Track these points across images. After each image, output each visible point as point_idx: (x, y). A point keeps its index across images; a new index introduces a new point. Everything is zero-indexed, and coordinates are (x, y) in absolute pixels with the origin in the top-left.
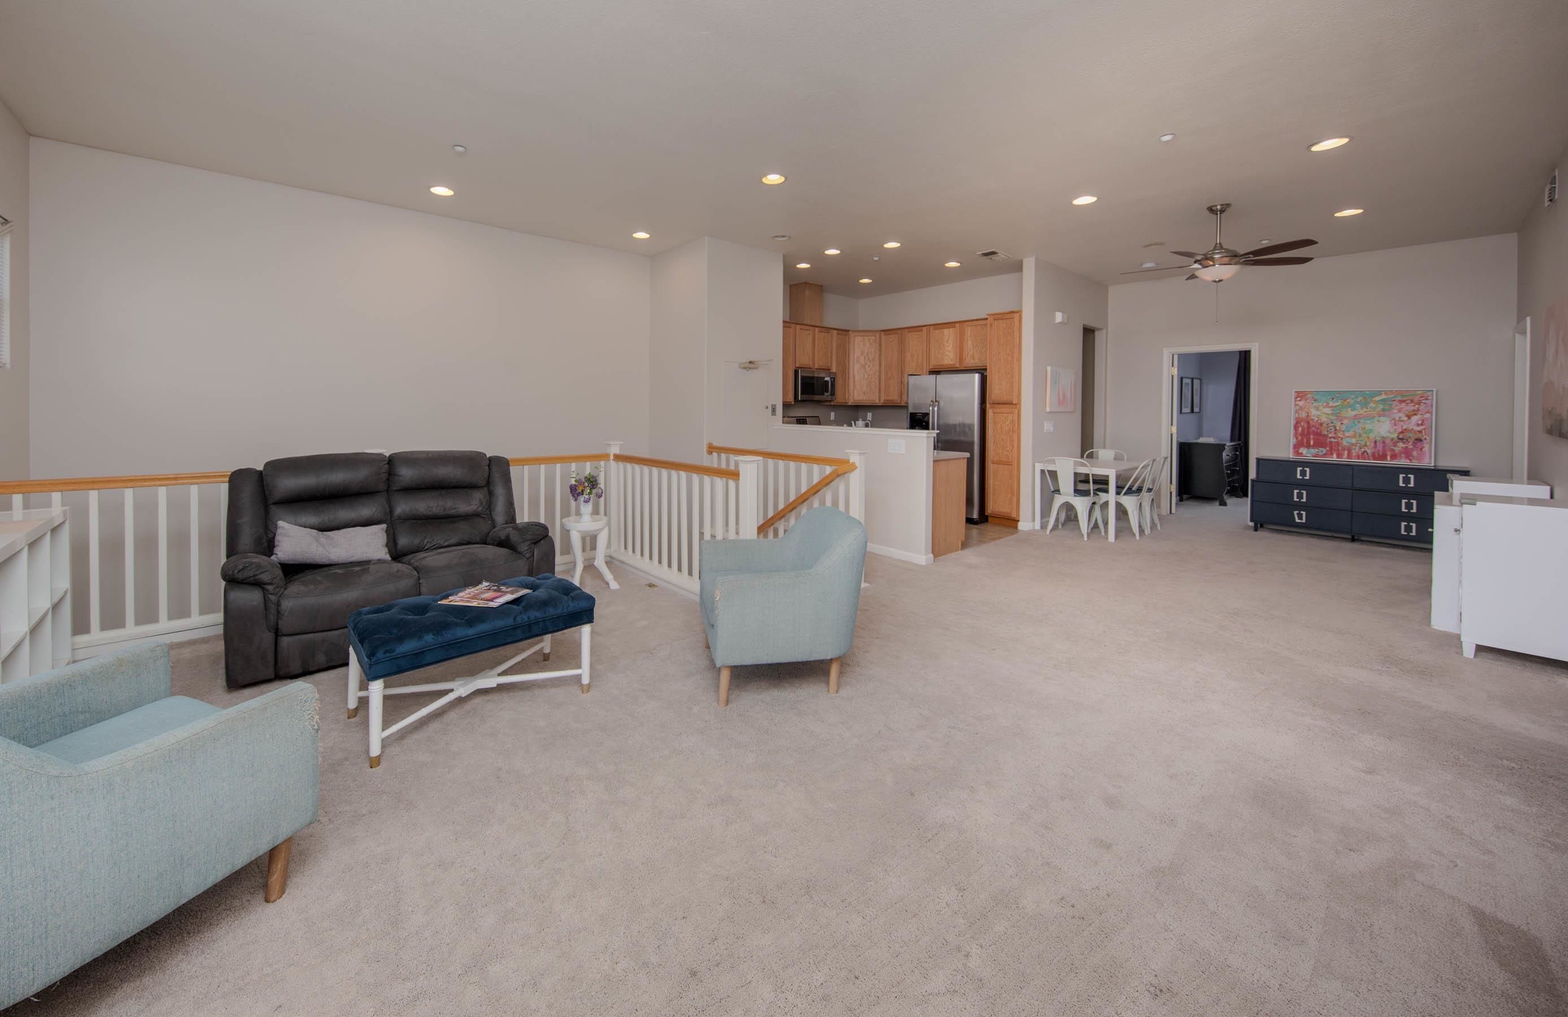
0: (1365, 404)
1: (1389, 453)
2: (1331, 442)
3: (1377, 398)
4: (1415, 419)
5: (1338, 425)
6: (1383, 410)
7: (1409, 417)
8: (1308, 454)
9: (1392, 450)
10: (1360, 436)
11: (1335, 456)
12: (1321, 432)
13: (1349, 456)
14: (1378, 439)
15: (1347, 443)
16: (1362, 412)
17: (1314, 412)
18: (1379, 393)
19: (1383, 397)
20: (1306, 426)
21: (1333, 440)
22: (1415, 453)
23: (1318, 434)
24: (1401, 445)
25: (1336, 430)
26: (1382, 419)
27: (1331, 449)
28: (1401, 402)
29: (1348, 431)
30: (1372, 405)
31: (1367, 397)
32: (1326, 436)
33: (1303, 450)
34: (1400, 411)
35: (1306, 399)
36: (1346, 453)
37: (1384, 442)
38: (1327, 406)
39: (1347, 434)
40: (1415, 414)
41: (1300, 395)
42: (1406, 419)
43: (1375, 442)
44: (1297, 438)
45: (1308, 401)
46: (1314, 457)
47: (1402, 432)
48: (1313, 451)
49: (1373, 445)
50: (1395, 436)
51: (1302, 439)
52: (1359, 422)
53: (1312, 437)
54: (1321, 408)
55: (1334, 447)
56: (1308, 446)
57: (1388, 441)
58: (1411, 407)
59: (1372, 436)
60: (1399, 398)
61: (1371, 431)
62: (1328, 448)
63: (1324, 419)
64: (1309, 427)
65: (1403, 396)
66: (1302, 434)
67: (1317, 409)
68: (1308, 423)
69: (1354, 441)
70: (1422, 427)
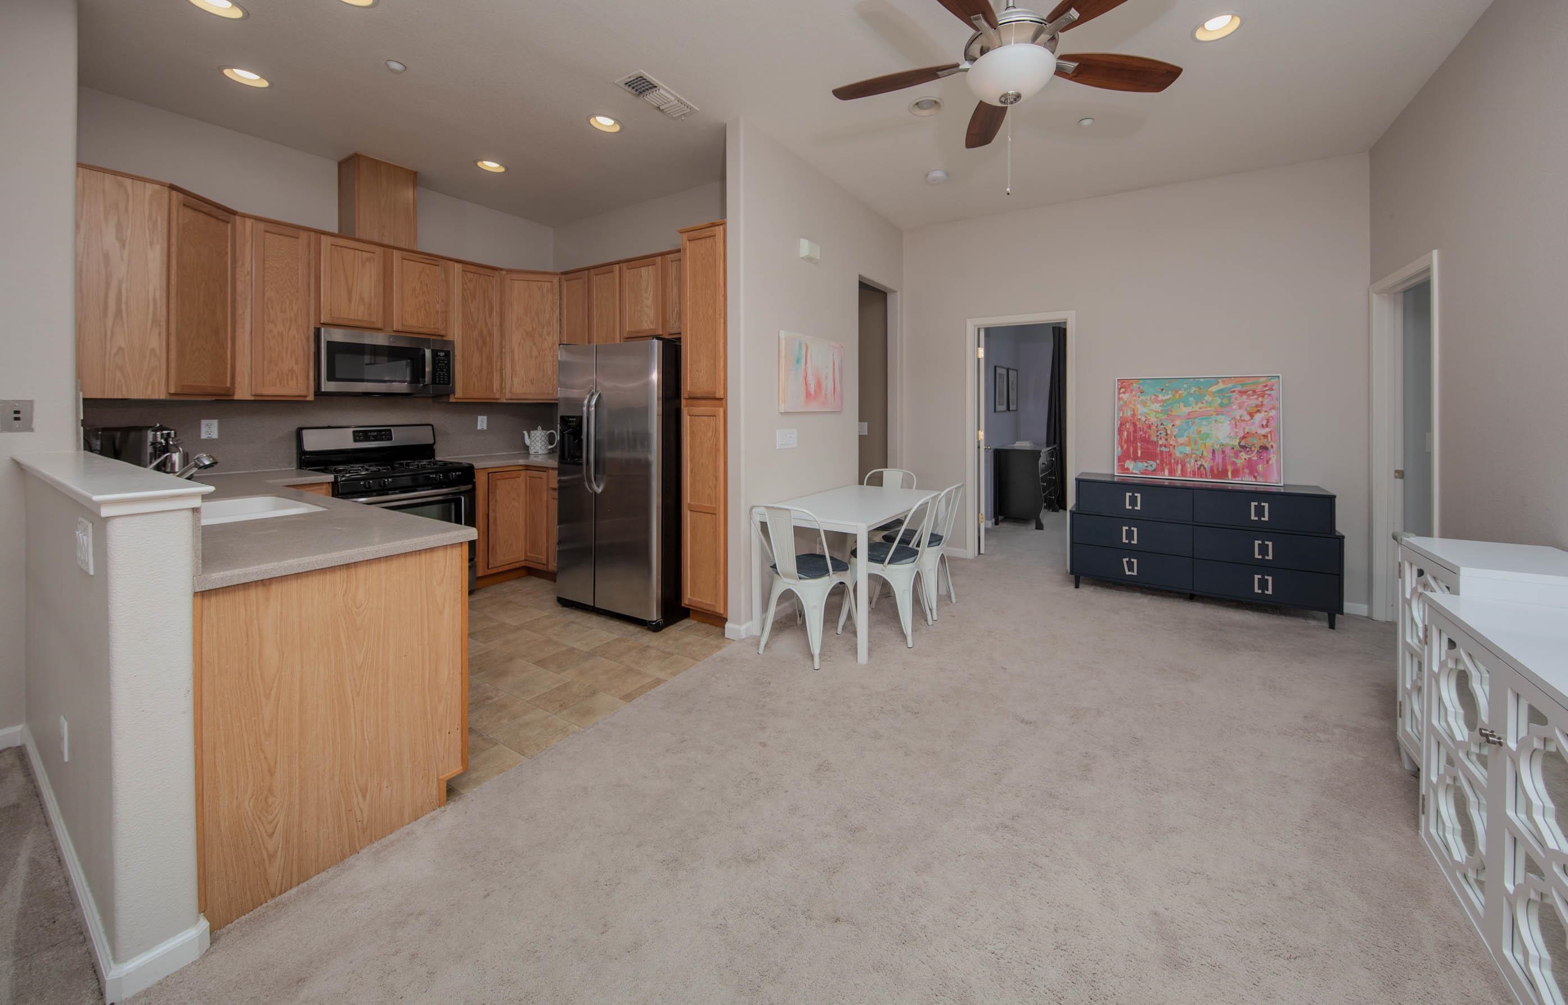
0: (1199, 398)
1: (1230, 468)
2: (1161, 452)
3: (1214, 389)
4: (1258, 417)
5: (1169, 426)
6: (1221, 405)
7: (1251, 415)
8: (1136, 469)
9: (1234, 463)
10: (1196, 443)
11: (1166, 472)
12: (1149, 438)
13: (1184, 472)
14: (1216, 447)
15: (1181, 453)
16: (1196, 408)
17: (1141, 409)
18: (1216, 380)
19: (1221, 386)
20: (1132, 429)
21: (1163, 449)
22: (1260, 468)
23: (1146, 441)
24: (1243, 455)
25: (1167, 435)
26: (1219, 418)
27: (1162, 461)
28: (1242, 393)
29: (1182, 436)
30: (1208, 398)
31: (1201, 385)
32: (1155, 443)
33: (1129, 464)
34: (1240, 407)
35: (1132, 391)
36: (1180, 467)
37: (1223, 452)
38: (1156, 400)
39: (1180, 440)
40: (1259, 411)
41: (1124, 385)
42: (1247, 417)
43: (1214, 451)
44: (1122, 447)
45: (1134, 393)
46: (1142, 474)
47: (1244, 437)
48: (1142, 465)
49: (1210, 456)
50: (1236, 442)
51: (1128, 449)
52: (1194, 423)
53: (1139, 444)
54: (1149, 403)
55: (1165, 459)
56: (1135, 459)
57: (1228, 451)
58: (1253, 401)
59: (1209, 443)
60: (1239, 388)
61: (1208, 435)
62: (1158, 462)
63: (1153, 419)
64: (1135, 431)
65: (1243, 385)
66: (1128, 441)
67: (1144, 404)
68: (1134, 425)
69: (1188, 450)
70: (1267, 430)
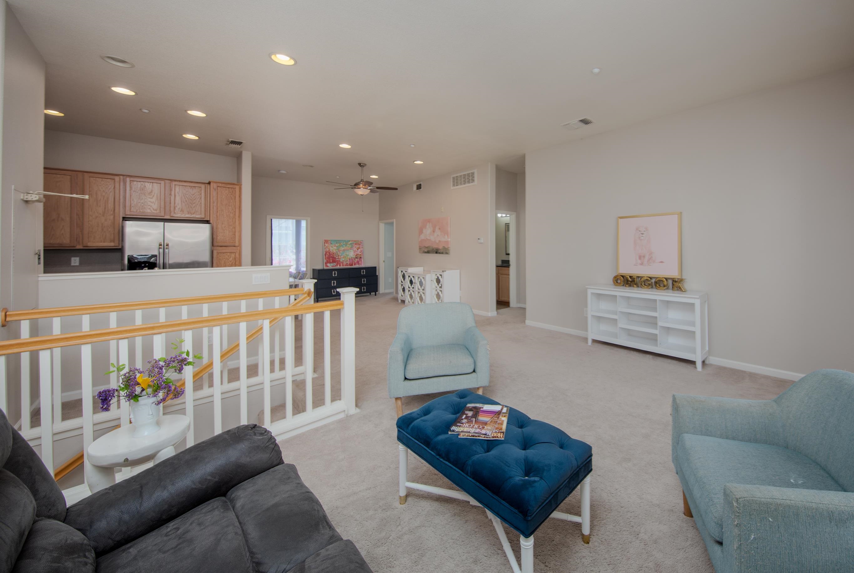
0: (346, 245)
1: (353, 263)
2: (337, 260)
3: (349, 243)
4: (359, 250)
5: (339, 253)
6: (351, 247)
7: (358, 250)
8: (330, 266)
9: (354, 262)
10: (345, 257)
11: (339, 266)
12: (334, 256)
13: (343, 266)
14: (350, 258)
15: (342, 260)
16: (345, 248)
17: (331, 249)
18: (350, 241)
19: (351, 242)
20: (329, 254)
21: (338, 259)
22: (360, 262)
23: (333, 258)
24: (356, 260)
25: (338, 255)
26: (351, 250)
27: (337, 263)
28: (356, 244)
29: (342, 256)
30: (348, 245)
31: (346, 242)
32: (335, 258)
33: (328, 265)
34: (355, 247)
35: (328, 243)
36: (342, 264)
37: (352, 259)
38: (335, 246)
39: (342, 257)
40: (359, 249)
41: (326, 241)
42: (357, 250)
43: (350, 259)
44: (326, 260)
45: (329, 244)
46: (332, 267)
47: (356, 255)
48: (332, 264)
49: (349, 260)
50: (354, 257)
51: (328, 260)
52: (345, 252)
53: (331, 259)
54: (333, 247)
55: (338, 262)
56: (330, 263)
57: (353, 258)
58: (358, 246)
59: (349, 257)
60: (355, 243)
61: (348, 255)
62: (336, 263)
63: (334, 251)
64: (330, 255)
65: (356, 242)
66: (328, 258)
67: (332, 247)
68: (330, 253)
69: (344, 259)
70: (361, 253)
